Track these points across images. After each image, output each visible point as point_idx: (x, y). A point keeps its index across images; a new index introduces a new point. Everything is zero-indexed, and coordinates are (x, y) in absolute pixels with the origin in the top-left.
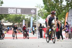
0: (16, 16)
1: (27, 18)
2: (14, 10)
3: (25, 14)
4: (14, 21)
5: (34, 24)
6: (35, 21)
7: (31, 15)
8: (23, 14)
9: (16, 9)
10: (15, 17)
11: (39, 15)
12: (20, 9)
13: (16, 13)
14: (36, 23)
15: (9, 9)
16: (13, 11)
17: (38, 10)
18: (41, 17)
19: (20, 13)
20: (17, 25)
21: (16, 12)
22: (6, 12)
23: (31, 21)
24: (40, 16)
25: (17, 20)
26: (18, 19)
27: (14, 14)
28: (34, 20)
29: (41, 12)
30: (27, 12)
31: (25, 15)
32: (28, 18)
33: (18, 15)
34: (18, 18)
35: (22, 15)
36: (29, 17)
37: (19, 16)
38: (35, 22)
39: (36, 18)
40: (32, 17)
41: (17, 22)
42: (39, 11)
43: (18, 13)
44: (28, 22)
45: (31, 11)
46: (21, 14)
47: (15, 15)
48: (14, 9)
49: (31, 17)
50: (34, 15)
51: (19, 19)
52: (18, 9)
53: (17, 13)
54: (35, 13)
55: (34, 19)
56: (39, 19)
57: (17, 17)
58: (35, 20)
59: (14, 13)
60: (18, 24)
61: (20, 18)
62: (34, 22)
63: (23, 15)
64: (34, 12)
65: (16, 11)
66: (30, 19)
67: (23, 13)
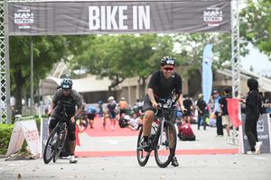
0: (127, 44)
1: (184, 53)
2: (117, 13)
3: (172, 29)
4: (120, 68)
5: (218, 84)
6: (223, 68)
7: (201, 37)
8: (164, 30)
9: (126, 8)
10: (120, 47)
11: (242, 34)
12: (148, 8)
13: (126, 28)
14: (233, 74)
15: (91, 9)
16: (111, 18)
17: (240, 11)
18: (255, 44)
19: (148, 26)
20: (135, 87)
21: (129, 22)
22: (78, 25)
23: (204, 64)
24: (250, 39)
25: (132, 65)
26: (138, 56)
27: (117, 35)
28: (217, 59)
29: (257, 20)
30: (180, 23)
31: (172, 35)
32: (189, 49)
33: (137, 35)
34: (138, 51)
35: (155, 36)
36: (194, 44)
37: (141, 43)
38: (225, 72)
39: (230, 50)
40: (209, 47)
41: (130, 75)
42: (243, 15)
43: (135, 27)
44: (190, 72)
45: (206, 14)
46: (151, 33)
47: (120, 39)
48: (115, 8)
49: (205, 45)
50: (216, 34)
51: (141, 59)
52: (135, 8)
53: (131, 26)
54: (224, 26)
55: (221, 56)
56: (244, 54)
57: (133, 46)
58: (227, 62)
59: (115, 28)
60: (136, 84)
61: (146, 51)
62: (219, 71)
63: (161, 35)
64: (221, 19)
65: (126, 17)
66: (198, 58)
67: (162, 24)
